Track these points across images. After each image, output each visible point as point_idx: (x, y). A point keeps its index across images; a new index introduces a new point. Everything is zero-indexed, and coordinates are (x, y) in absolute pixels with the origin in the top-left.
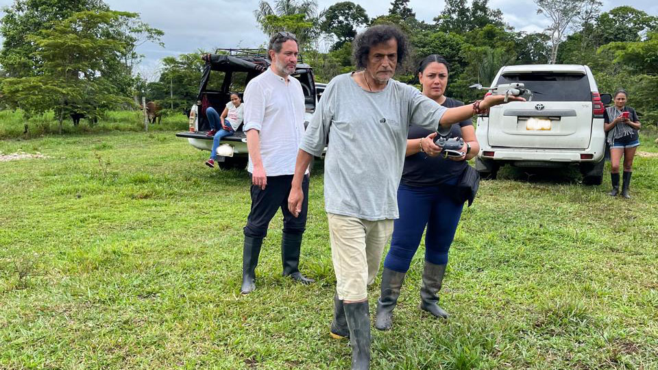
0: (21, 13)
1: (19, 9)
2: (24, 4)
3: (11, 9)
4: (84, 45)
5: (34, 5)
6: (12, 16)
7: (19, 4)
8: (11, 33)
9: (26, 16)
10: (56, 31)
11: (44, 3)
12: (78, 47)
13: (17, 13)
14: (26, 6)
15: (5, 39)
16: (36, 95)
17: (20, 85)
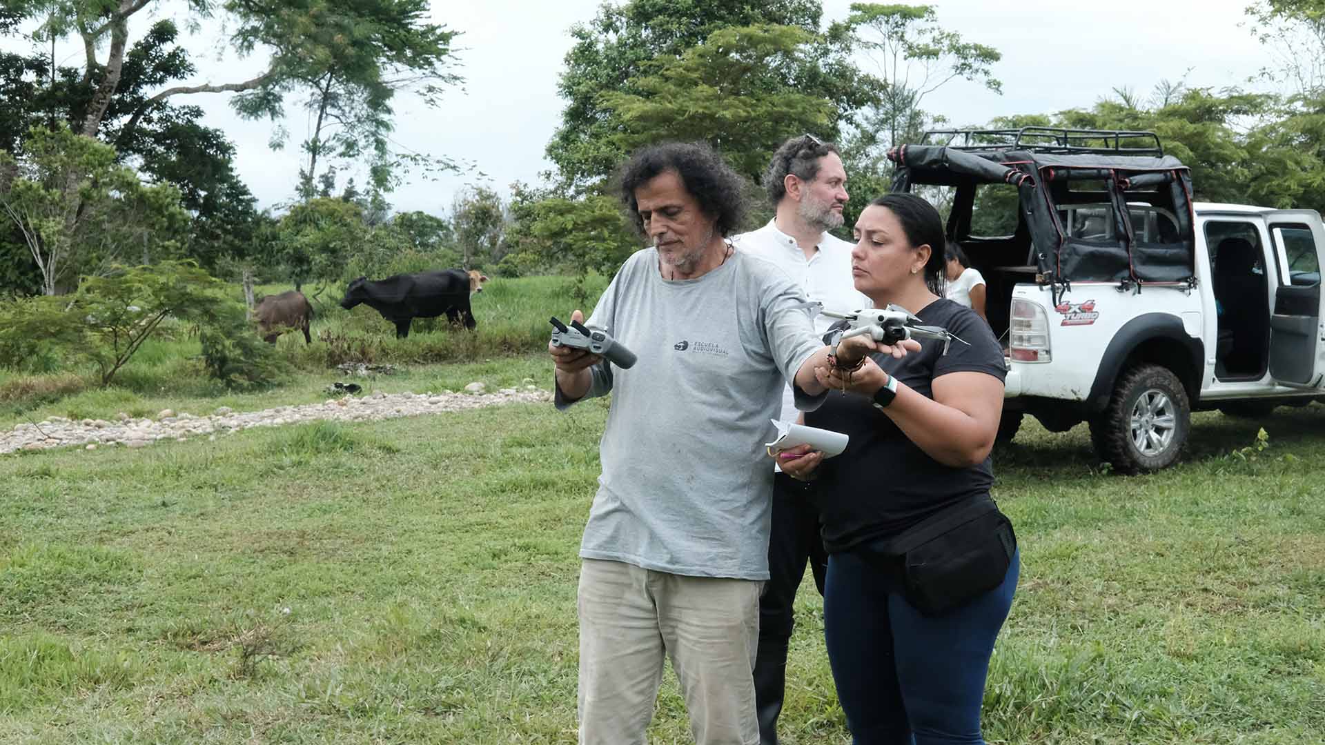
0: (612, 37)
1: (608, 27)
2: (621, 14)
3: (588, 28)
4: (727, 114)
5: (640, 15)
6: (591, 45)
7: (609, 16)
8: (583, 88)
9: (622, 44)
10: (667, 79)
11: (661, 11)
12: (712, 117)
13: (602, 37)
14: (624, 19)
15: (569, 102)
16: (604, 240)
17: (569, 217)
